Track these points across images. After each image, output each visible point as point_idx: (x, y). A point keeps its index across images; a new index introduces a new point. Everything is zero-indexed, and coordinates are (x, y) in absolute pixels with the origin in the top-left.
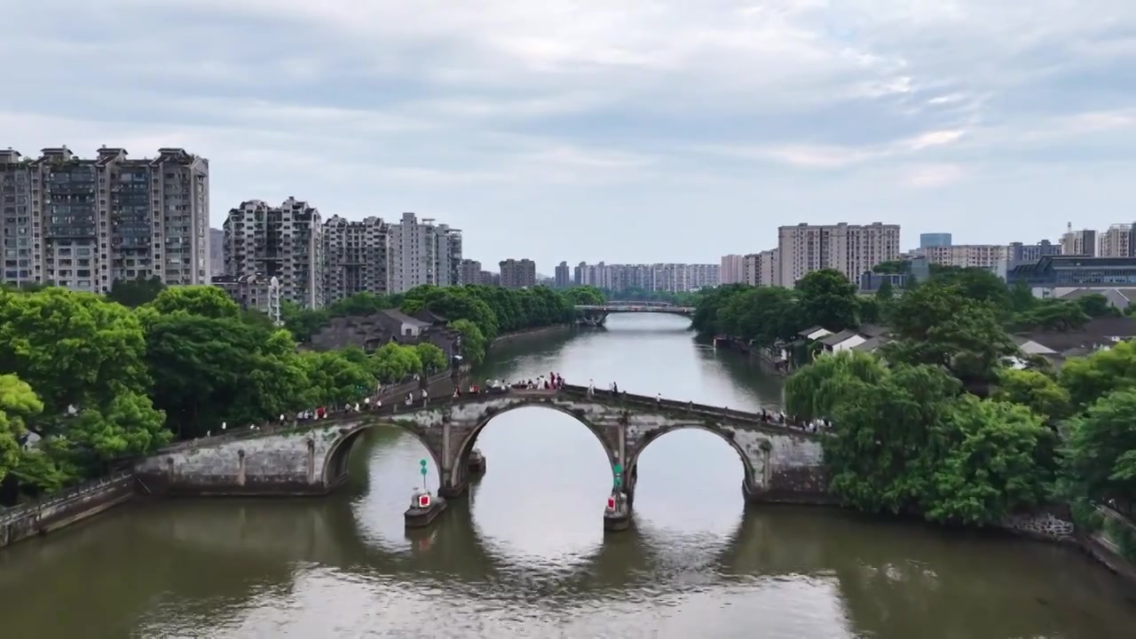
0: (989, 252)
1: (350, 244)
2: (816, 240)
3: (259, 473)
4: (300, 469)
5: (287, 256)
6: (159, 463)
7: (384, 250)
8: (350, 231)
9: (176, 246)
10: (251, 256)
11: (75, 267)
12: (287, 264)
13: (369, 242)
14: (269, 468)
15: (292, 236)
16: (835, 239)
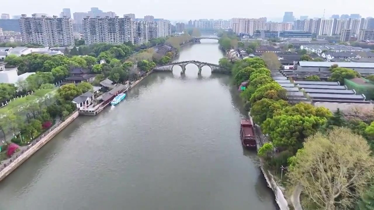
0: (286, 25)
1: (150, 27)
2: (247, 22)
3: (165, 69)
4: (169, 69)
5: (142, 32)
6: (155, 68)
7: (157, 28)
8: (150, 24)
9: (129, 34)
10: (135, 32)
11: (113, 37)
12: (142, 33)
13: (154, 26)
14: (166, 69)
15: (143, 28)
16: (251, 22)
